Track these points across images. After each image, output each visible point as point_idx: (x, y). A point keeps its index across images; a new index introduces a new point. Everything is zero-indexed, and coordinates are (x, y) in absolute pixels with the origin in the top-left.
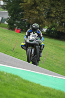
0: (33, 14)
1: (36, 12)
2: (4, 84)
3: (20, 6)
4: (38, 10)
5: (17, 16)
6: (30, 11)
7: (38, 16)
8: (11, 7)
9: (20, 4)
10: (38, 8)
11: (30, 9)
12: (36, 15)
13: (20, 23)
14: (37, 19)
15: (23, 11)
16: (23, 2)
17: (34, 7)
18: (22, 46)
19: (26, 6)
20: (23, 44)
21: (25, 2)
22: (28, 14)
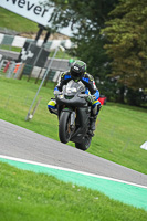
0: (132, 67)
1: (138, 64)
2: (72, 209)
3: (106, 50)
4: (141, 59)
5: (99, 71)
6: (126, 61)
7: (142, 70)
8: (87, 52)
9: (106, 46)
10: (142, 54)
11: (125, 57)
12: (137, 68)
13: (105, 85)
14: (138, 77)
15: (111, 60)
16: (112, 43)
17: (133, 53)
18: (50, 107)
19: (118, 49)
20: (52, 103)
21: (116, 43)
22: (122, 67)
